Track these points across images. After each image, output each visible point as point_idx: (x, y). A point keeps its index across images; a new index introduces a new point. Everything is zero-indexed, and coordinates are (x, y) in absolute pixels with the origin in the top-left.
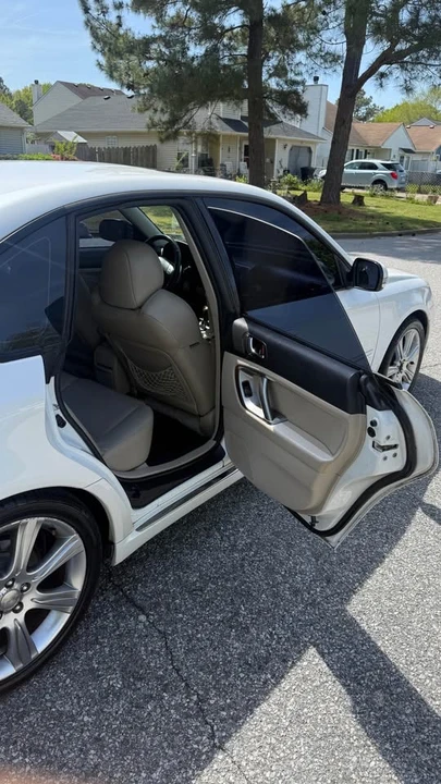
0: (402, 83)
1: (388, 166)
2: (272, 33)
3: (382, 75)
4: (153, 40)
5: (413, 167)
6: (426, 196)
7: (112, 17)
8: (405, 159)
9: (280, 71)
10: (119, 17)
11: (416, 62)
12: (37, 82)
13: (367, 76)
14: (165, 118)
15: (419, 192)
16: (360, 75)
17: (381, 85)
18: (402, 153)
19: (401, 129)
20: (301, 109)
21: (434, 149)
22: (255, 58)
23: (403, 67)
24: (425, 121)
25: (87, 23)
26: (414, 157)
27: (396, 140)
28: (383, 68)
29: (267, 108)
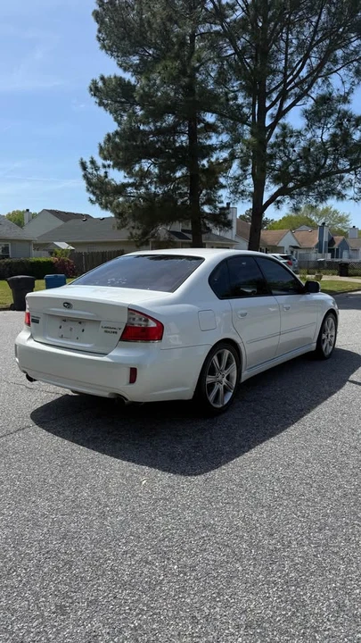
0: (292, 206)
1: (285, 258)
2: (204, 179)
3: (279, 202)
4: (129, 185)
5: (300, 258)
6: (314, 276)
7: (102, 173)
8: (295, 252)
9: (210, 201)
10: (106, 172)
11: (300, 194)
12: (28, 210)
13: (268, 203)
14: (139, 232)
15: (309, 274)
16: (264, 203)
17: (278, 208)
18: (292, 249)
19: (290, 233)
20: (228, 224)
21: (313, 245)
22: (194, 194)
23: (292, 198)
24: (304, 227)
25: (85, 176)
26: (300, 252)
27: (288, 240)
28: (279, 198)
29: (205, 224)
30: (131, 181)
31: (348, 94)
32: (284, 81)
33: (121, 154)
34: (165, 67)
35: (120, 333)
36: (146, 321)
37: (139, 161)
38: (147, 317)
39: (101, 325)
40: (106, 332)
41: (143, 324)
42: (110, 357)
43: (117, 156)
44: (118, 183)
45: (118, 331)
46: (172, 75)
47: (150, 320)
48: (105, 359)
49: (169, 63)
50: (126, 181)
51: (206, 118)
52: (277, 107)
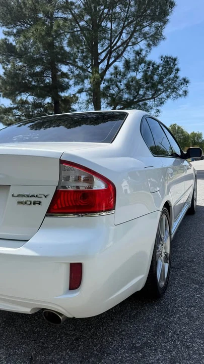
4: (14, 108)
30: (15, 106)
31: (145, 57)
32: (110, 46)
33: (8, 87)
34: (36, 30)
35: (46, 203)
36: (89, 180)
37: (20, 93)
38: (91, 173)
39: (13, 190)
40: (21, 203)
41: (83, 186)
42: (31, 248)
43: (6, 89)
44: (7, 107)
45: (43, 200)
46: (41, 34)
47: (95, 178)
48: (22, 250)
49: (39, 27)
50: (12, 106)
51: (61, 69)
52: (106, 61)
